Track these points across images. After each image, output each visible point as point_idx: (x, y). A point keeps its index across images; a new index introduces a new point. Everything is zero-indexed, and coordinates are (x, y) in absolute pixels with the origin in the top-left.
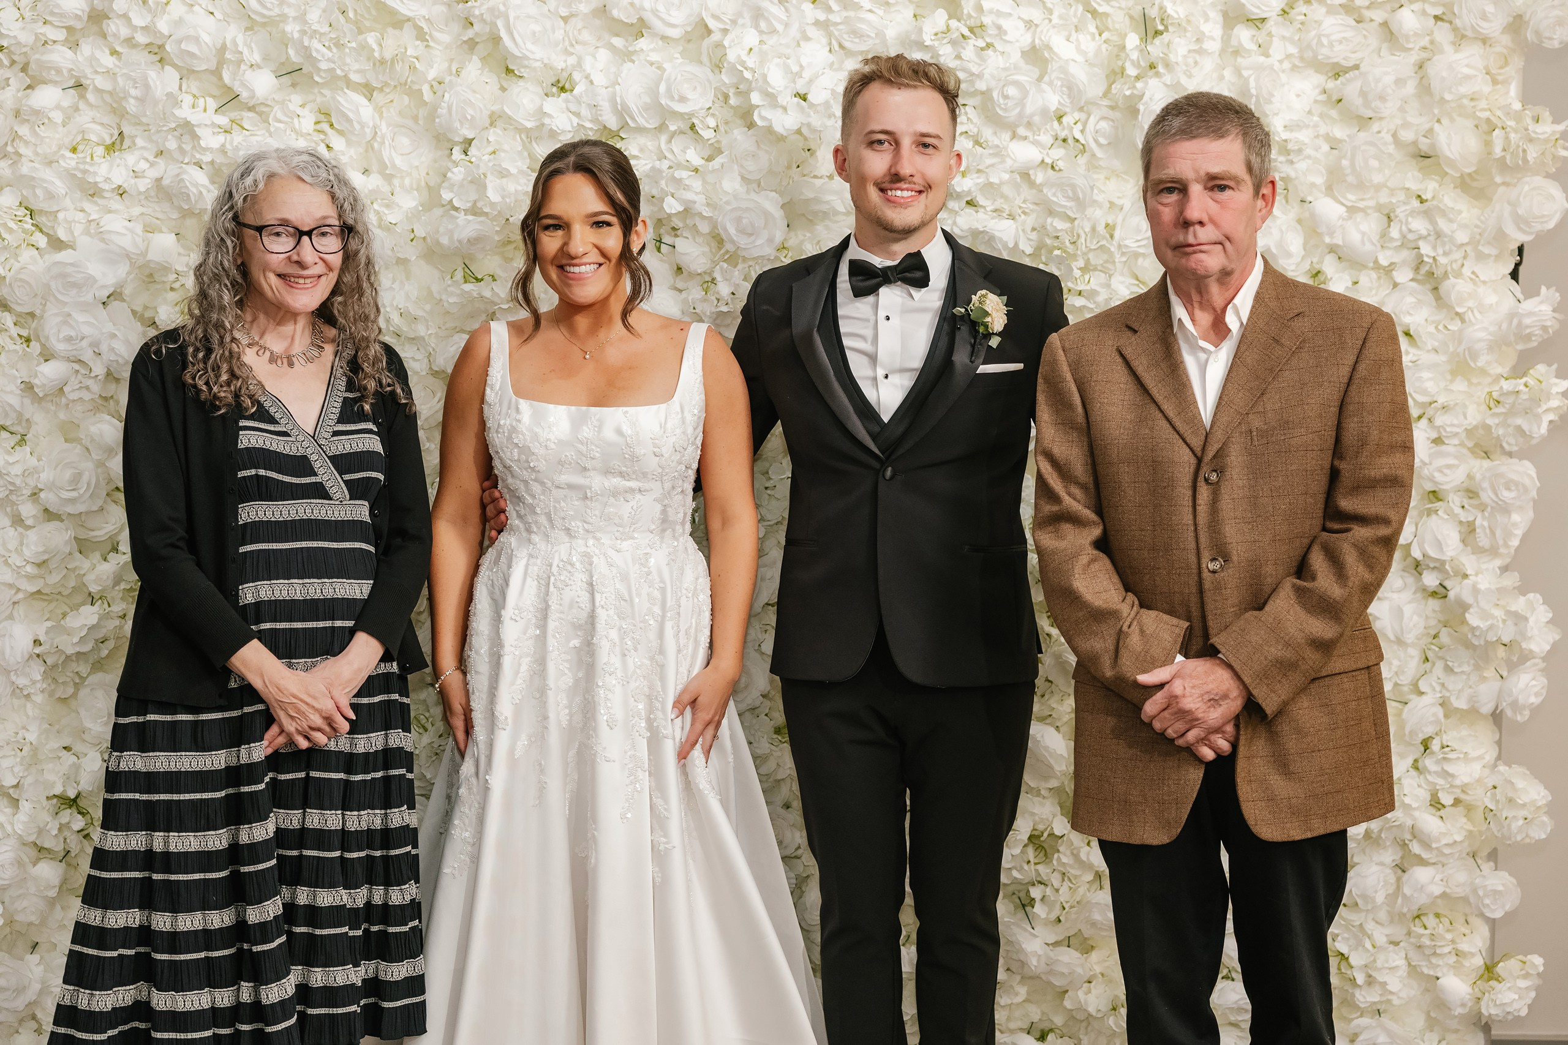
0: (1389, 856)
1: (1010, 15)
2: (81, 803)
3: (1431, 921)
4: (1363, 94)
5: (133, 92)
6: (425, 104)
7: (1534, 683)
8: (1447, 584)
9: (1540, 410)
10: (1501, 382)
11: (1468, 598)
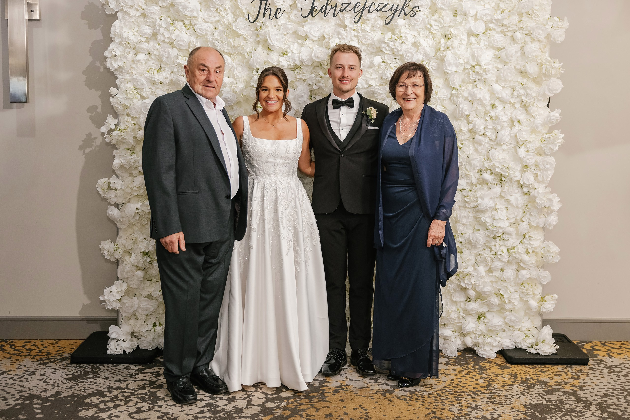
0: (514, 267)
1: (409, 34)
2: (149, 254)
3: (526, 285)
4: (506, 55)
5: (165, 55)
6: (246, 58)
7: (554, 218)
8: (530, 191)
9: (556, 143)
10: (545, 135)
11: (536, 195)
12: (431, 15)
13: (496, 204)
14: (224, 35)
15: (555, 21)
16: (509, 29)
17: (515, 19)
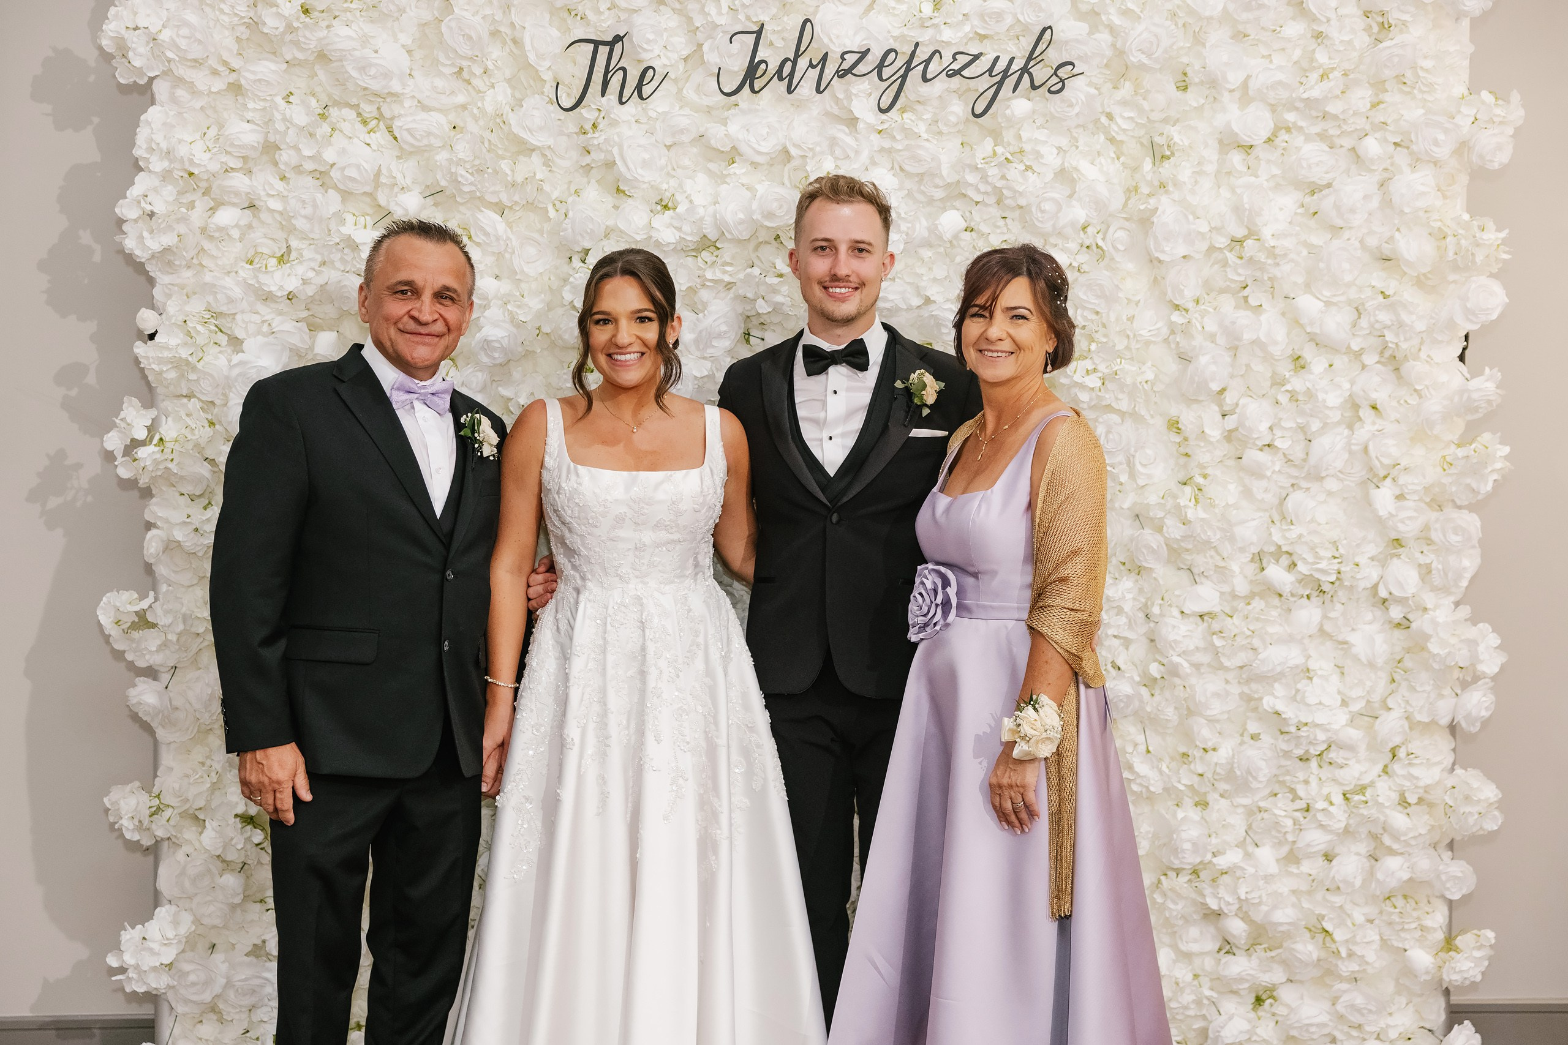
0: (1365, 847)
1: (1045, 142)
2: (258, 820)
3: (1400, 902)
4: (1336, 207)
5: (302, 212)
6: (550, 219)
7: (1484, 699)
8: (1409, 616)
9: (1487, 471)
10: (1453, 447)
11: (1428, 629)
12: (1109, 85)
13: (1310, 656)
14: (484, 151)
15: (1483, 102)
16: (1345, 127)
17: (1363, 98)
